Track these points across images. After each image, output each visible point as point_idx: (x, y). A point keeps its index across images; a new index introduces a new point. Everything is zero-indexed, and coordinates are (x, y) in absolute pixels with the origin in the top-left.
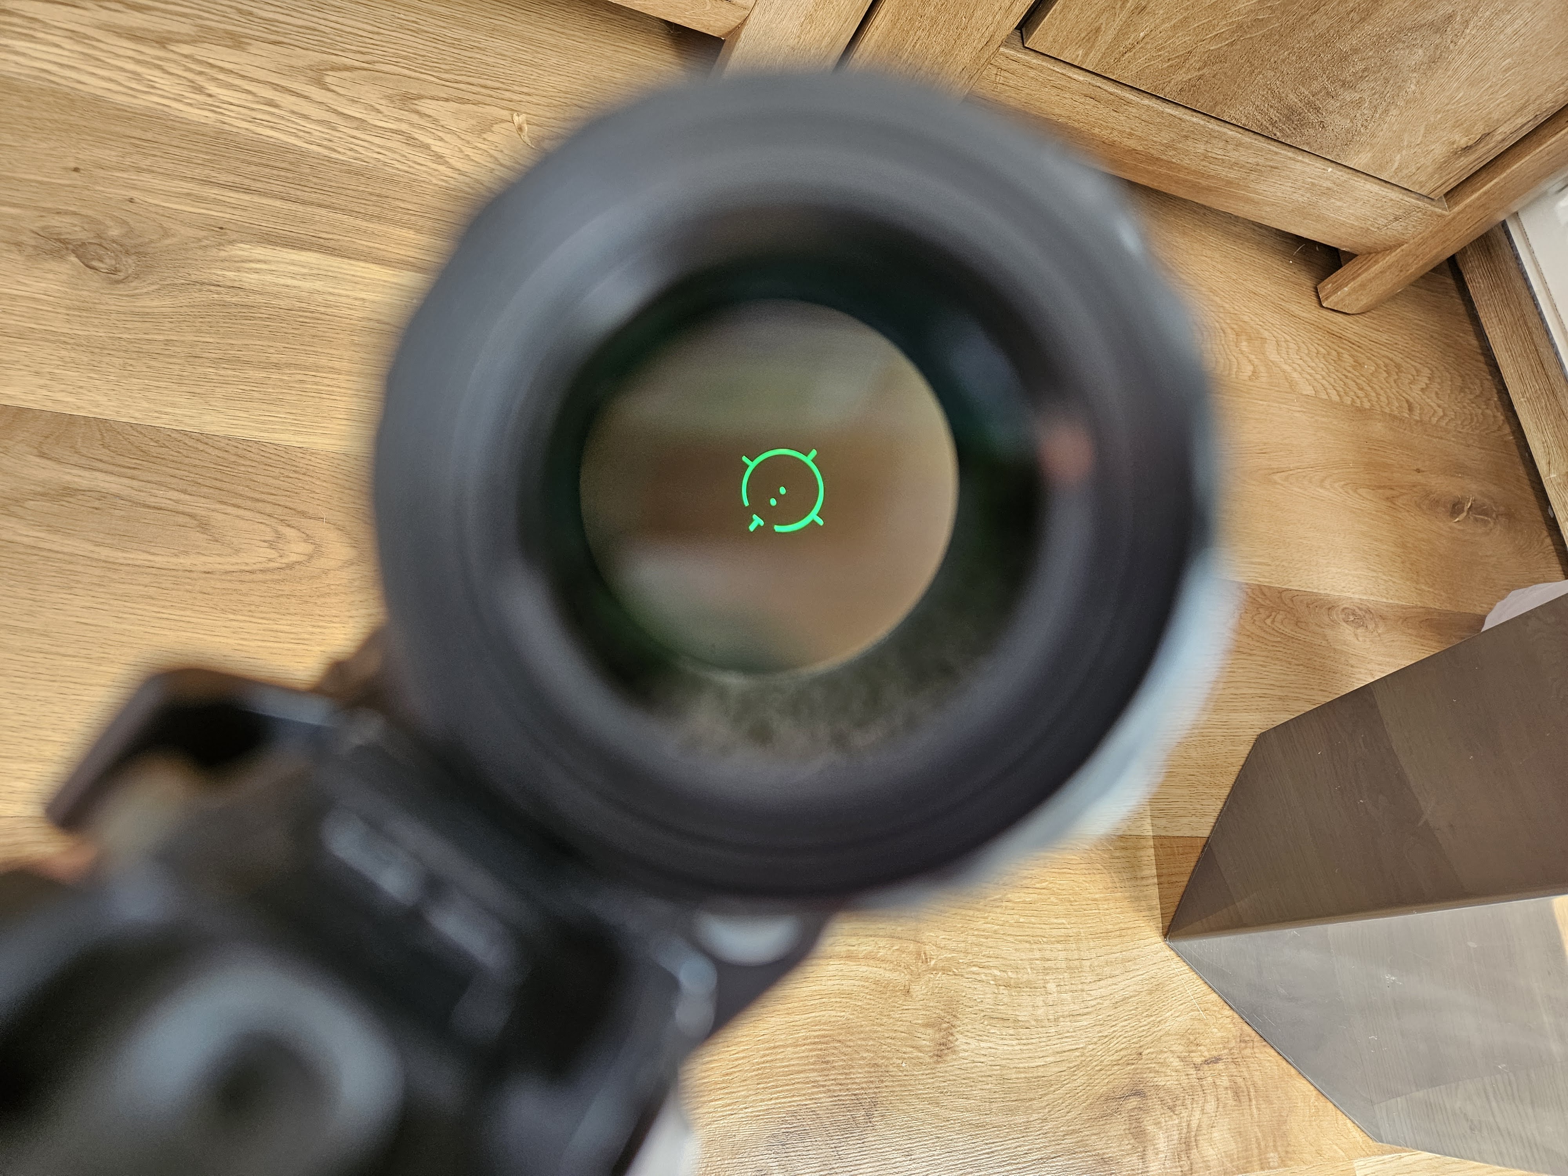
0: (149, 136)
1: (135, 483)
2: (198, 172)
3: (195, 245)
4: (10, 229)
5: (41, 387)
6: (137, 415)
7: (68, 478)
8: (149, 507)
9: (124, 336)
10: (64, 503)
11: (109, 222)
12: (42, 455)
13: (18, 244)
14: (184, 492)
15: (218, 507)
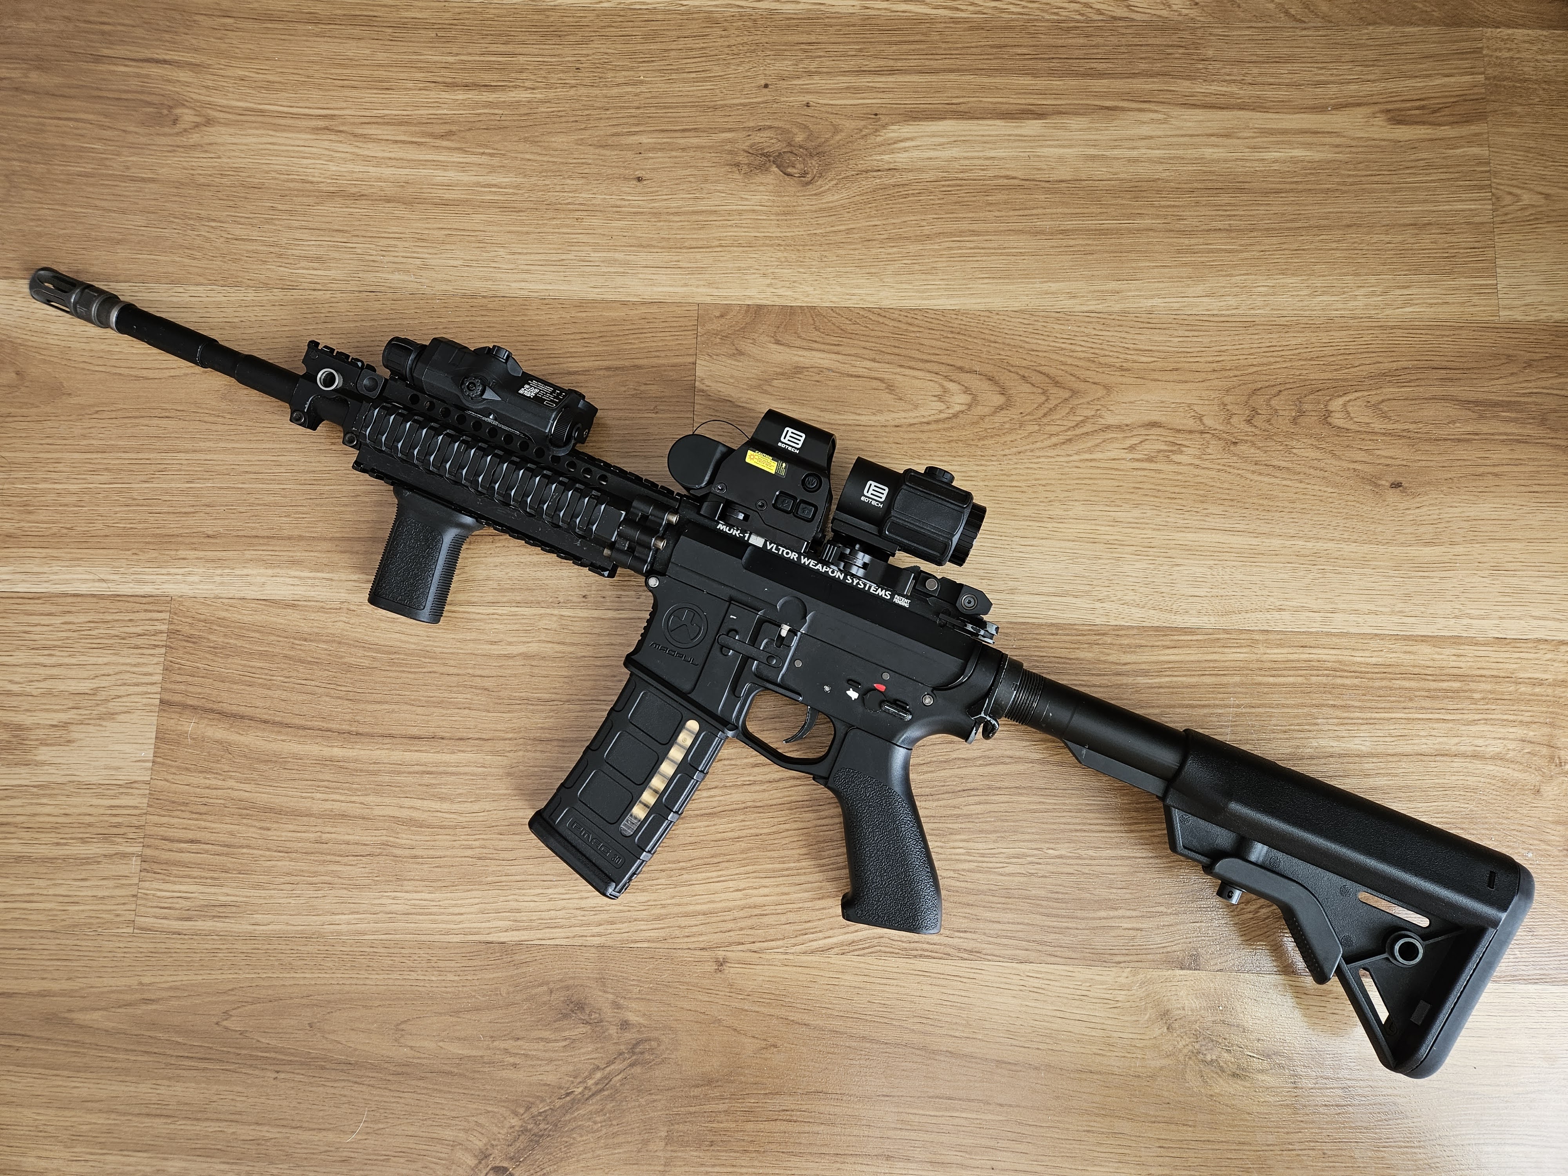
0: (813, 38)
1: (840, 357)
2: (852, 64)
3: (858, 136)
4: (730, 152)
5: (769, 285)
6: (834, 299)
7: (796, 359)
8: (852, 376)
9: (818, 232)
11: (795, 130)
12: (778, 342)
13: (737, 165)
14: (874, 360)
15: (899, 370)
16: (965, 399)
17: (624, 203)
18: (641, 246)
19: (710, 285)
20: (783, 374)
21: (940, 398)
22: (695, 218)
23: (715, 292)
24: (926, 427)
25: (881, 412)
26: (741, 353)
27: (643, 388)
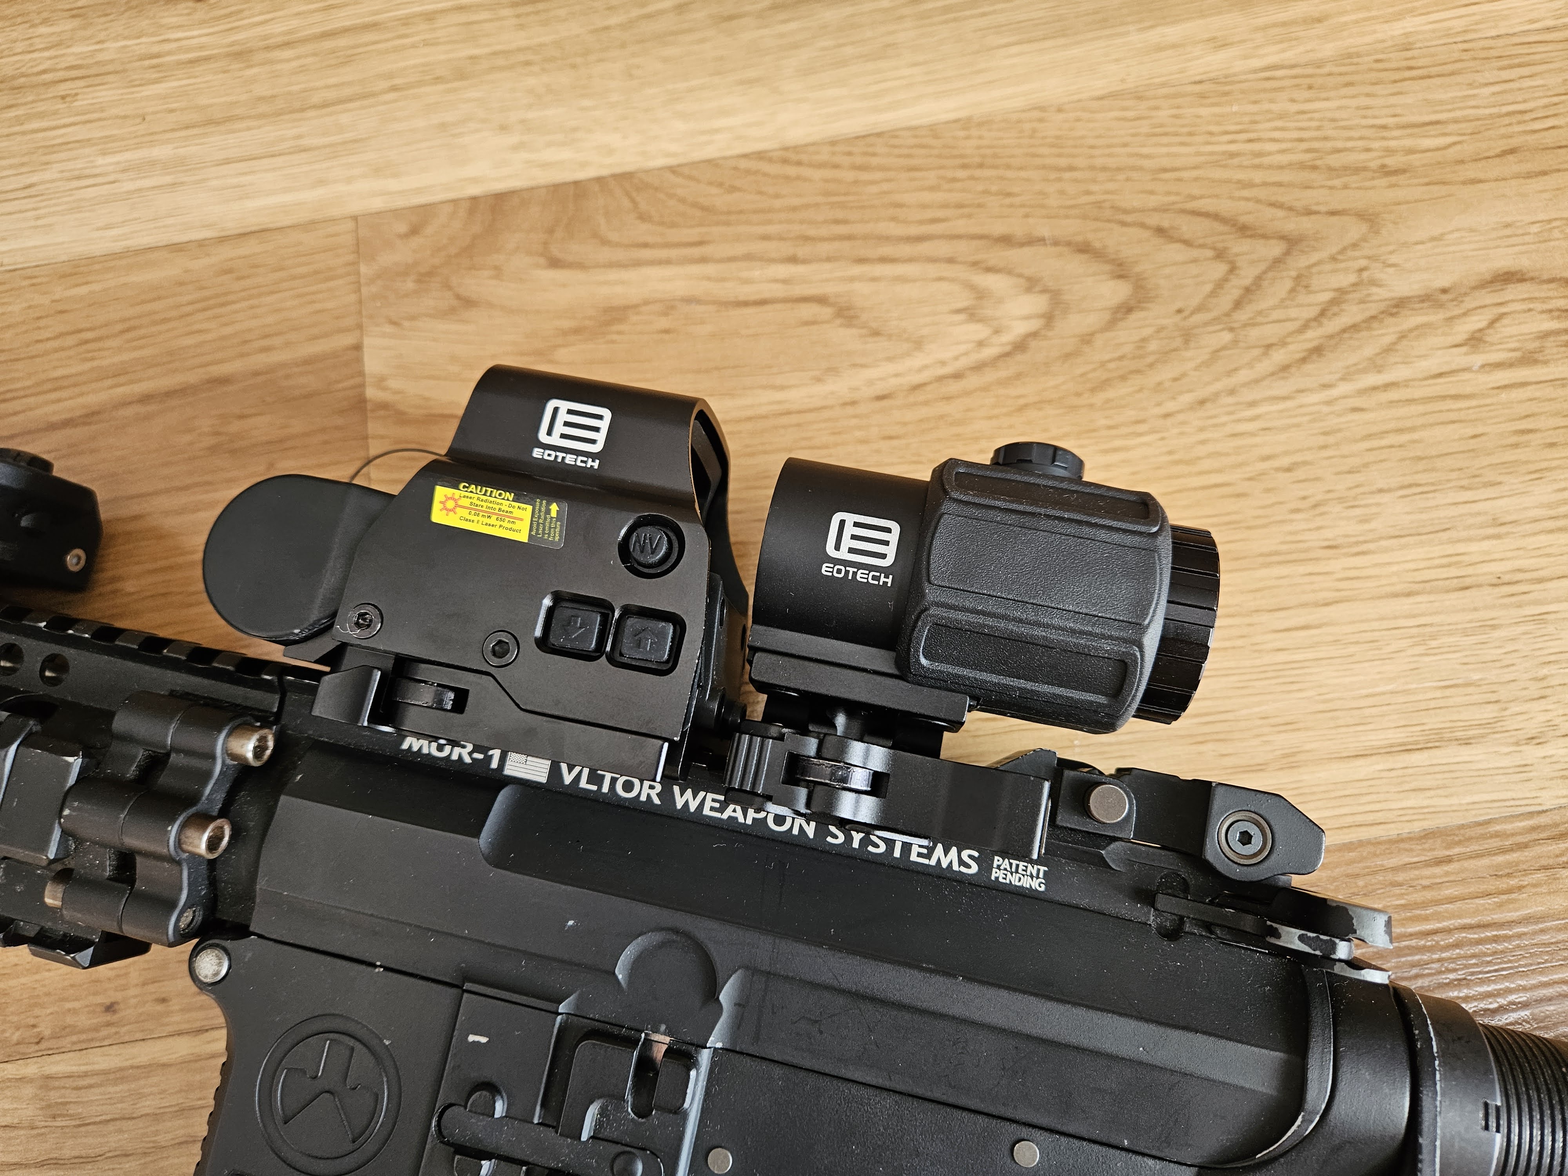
1: (710, 269)
5: (516, 148)
8: (746, 304)
10: (615, 337)
12: (555, 263)
14: (793, 260)
15: (857, 270)
16: (1036, 303)
17: (167, 47)
18: (211, 122)
19: (378, 171)
20: (576, 331)
21: (971, 314)
22: (328, 44)
23: (393, 185)
24: (954, 387)
25: (833, 371)
26: (468, 303)
27: (235, 427)
